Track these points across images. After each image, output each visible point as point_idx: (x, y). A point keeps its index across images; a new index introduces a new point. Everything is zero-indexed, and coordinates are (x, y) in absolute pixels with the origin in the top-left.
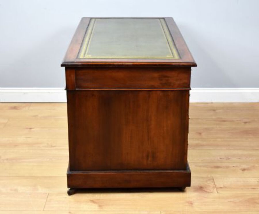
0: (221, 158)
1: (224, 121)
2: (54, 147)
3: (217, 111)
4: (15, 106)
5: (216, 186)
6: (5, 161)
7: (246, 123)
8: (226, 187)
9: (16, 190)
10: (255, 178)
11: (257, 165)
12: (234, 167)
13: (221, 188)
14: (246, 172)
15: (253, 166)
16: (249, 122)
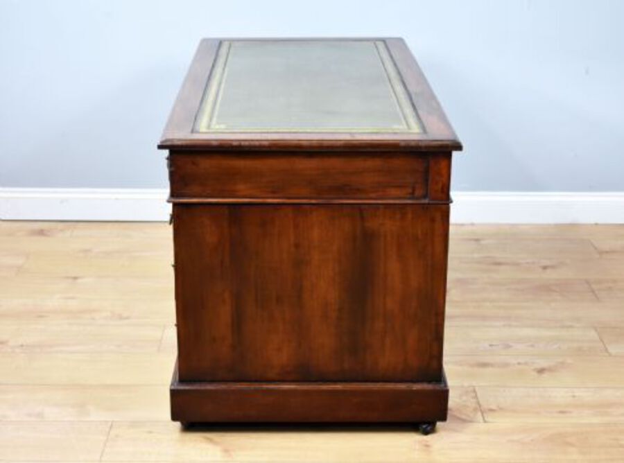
0: (491, 345)
1: (500, 264)
2: (127, 318)
3: (483, 242)
4: (42, 229)
5: (480, 406)
6: (18, 350)
7: (545, 268)
8: (501, 409)
9: (40, 415)
10: (566, 390)
11: (569, 361)
12: (519, 364)
13: (491, 410)
14: (545, 375)
15: (562, 363)
16: (553, 267)
